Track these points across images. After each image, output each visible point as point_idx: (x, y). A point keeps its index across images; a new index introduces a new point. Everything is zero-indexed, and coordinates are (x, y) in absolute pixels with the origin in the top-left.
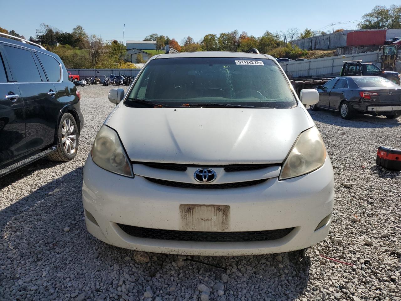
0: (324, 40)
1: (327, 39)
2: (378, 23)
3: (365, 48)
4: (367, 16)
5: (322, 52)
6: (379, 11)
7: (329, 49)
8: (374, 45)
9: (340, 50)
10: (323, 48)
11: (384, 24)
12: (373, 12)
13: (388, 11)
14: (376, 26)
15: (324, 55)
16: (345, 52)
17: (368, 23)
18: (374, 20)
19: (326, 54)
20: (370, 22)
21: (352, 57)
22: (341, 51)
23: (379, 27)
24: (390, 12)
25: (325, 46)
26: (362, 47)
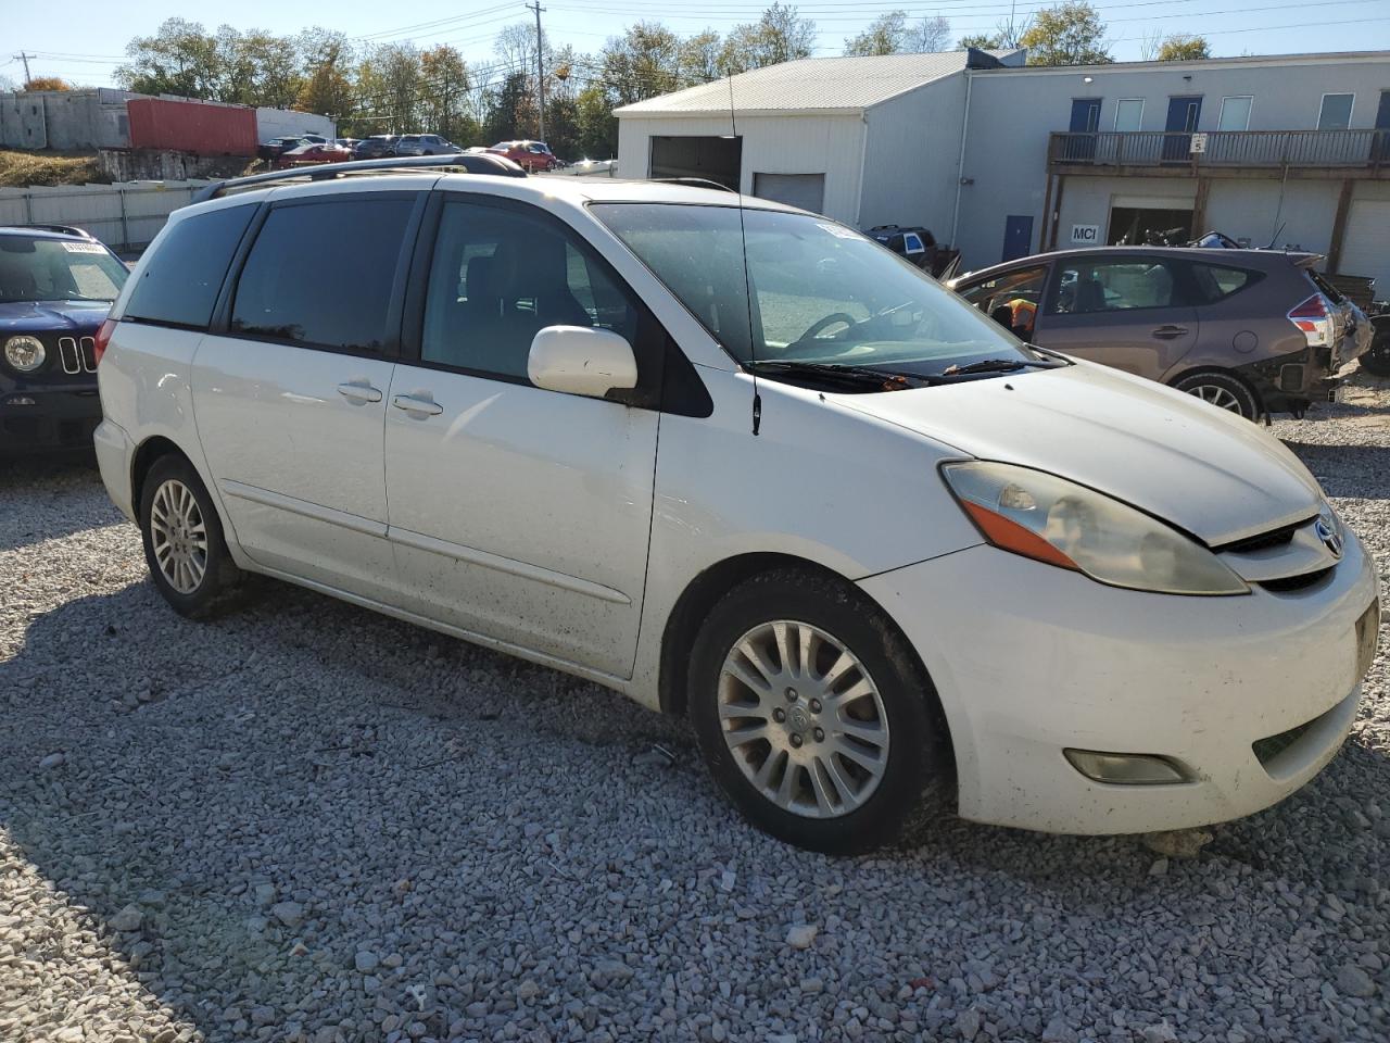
0: (22, 111)
1: (35, 113)
2: (188, 77)
3: (205, 163)
4: (144, 46)
5: (31, 159)
6: (182, 39)
7: (49, 150)
8: (227, 154)
9: (116, 161)
10: (24, 145)
11: (208, 85)
12: (163, 37)
13: (212, 42)
14: (184, 86)
15: (52, 174)
16: (136, 170)
17: (152, 73)
18: (173, 68)
19: (58, 170)
20: (160, 71)
21: (189, 189)
22: (120, 163)
23: (194, 94)
24: (219, 49)
25: (32, 138)
26: (193, 159)
